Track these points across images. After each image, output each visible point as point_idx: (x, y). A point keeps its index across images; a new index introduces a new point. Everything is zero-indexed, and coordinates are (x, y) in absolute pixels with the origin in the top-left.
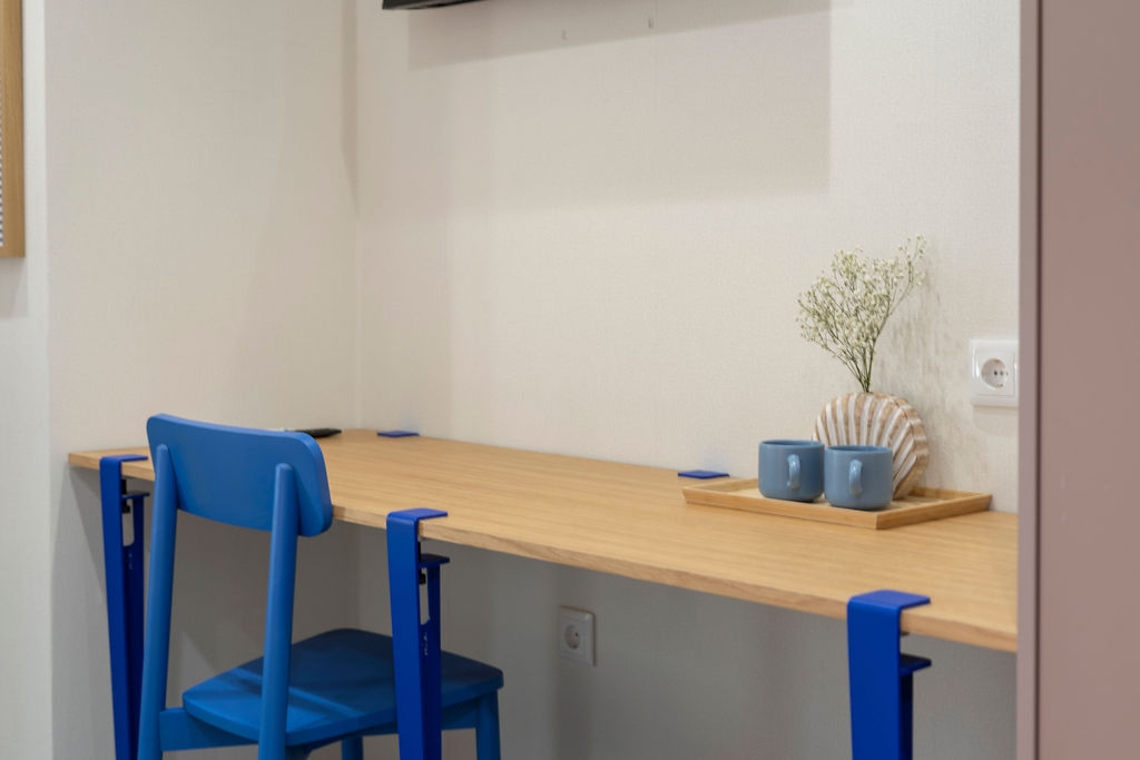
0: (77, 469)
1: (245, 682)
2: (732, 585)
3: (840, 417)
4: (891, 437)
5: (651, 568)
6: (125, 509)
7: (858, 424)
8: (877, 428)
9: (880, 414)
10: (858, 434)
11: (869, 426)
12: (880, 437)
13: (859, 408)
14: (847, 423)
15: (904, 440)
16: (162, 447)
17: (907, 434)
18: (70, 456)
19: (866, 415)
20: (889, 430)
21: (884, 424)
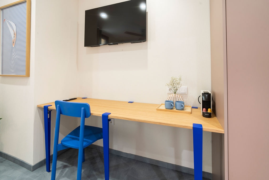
0: (39, 108)
1: (70, 137)
2: (170, 124)
3: (172, 97)
5: (154, 122)
6: (48, 113)
7: (175, 98)
8: (178, 98)
9: (178, 97)
10: (175, 99)
12: (178, 100)
13: (175, 96)
14: (173, 98)
16: (58, 105)
17: (182, 99)
18: (37, 106)
19: (176, 97)
20: (180, 99)
21: (179, 98)
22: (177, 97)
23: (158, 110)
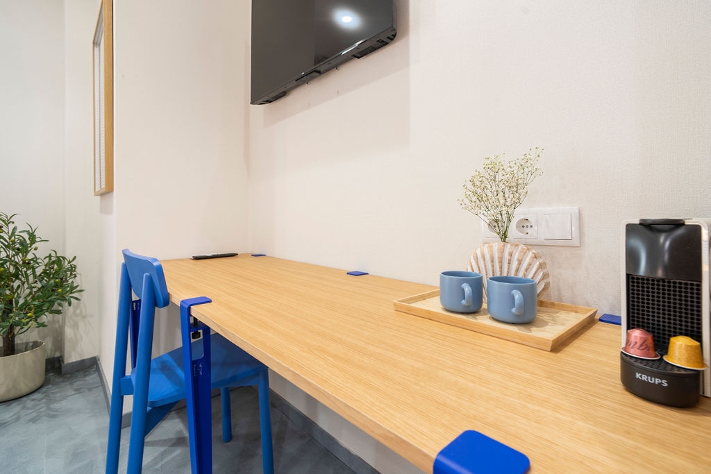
3: (488, 258)
4: (526, 270)
7: (501, 262)
8: (515, 264)
9: (516, 256)
10: (501, 268)
11: (509, 263)
12: (517, 270)
13: (502, 252)
14: (492, 261)
15: (535, 273)
17: (538, 269)
19: (506, 256)
20: (524, 266)
21: (520, 262)
22: (511, 255)
23: (404, 310)
